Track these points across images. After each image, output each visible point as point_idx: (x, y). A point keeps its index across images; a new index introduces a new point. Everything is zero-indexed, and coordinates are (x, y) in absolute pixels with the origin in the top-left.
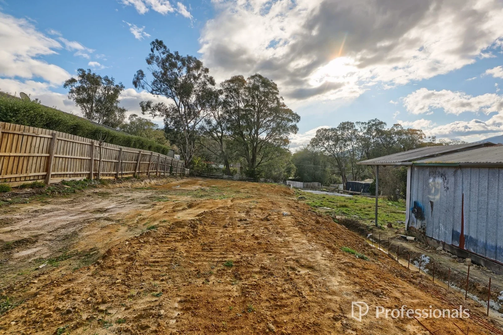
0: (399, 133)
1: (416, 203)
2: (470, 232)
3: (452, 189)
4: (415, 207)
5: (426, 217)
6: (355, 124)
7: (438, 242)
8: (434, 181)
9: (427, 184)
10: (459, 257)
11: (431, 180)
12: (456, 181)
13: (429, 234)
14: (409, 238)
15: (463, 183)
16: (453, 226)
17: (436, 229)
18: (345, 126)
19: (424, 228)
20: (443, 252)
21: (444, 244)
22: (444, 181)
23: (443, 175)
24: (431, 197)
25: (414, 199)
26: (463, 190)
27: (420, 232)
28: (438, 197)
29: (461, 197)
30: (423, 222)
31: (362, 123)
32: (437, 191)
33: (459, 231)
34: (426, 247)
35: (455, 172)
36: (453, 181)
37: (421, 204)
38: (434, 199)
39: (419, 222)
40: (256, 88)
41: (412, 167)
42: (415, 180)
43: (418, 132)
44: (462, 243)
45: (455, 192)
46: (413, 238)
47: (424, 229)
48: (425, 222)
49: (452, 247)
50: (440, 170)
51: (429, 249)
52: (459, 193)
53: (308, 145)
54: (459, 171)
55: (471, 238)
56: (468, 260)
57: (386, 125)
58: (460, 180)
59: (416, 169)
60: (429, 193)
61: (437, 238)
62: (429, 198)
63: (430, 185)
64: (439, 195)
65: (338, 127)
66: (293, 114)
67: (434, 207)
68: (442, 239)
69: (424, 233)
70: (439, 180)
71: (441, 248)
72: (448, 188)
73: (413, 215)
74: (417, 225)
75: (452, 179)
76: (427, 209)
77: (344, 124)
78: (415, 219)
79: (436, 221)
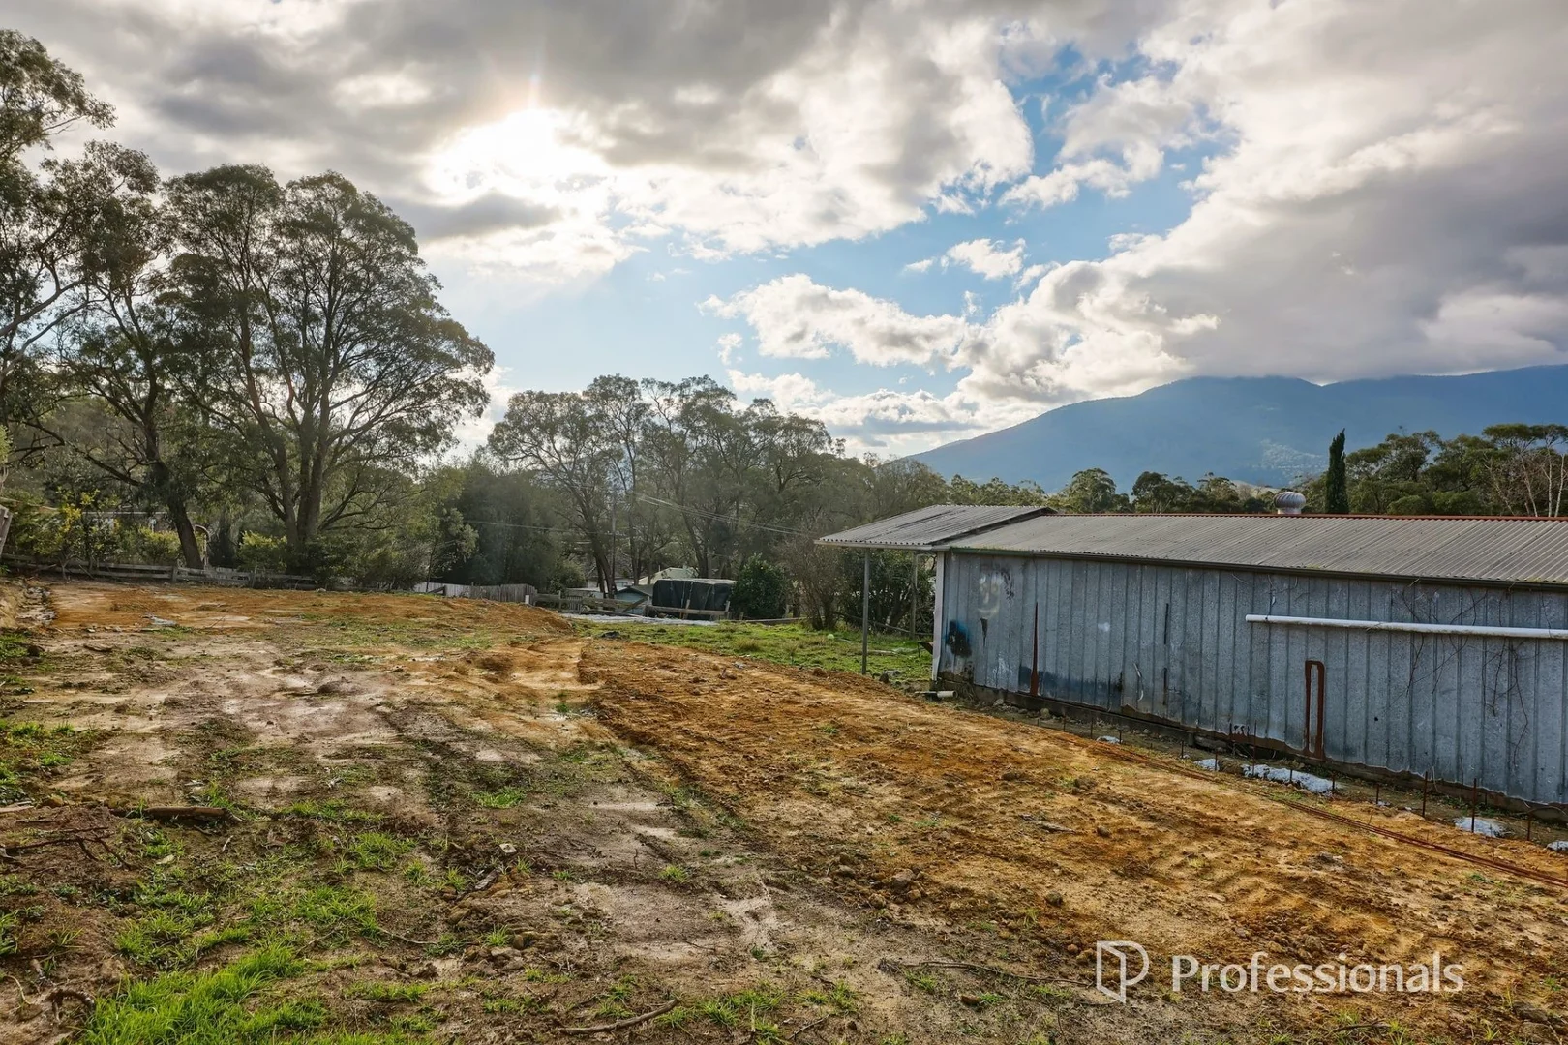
0: (769, 426)
1: (954, 625)
2: (1047, 665)
3: (1019, 595)
4: (951, 633)
5: (973, 650)
6: (640, 386)
7: (996, 691)
8: (988, 582)
9: (975, 587)
10: (1030, 710)
11: (983, 581)
12: (1026, 580)
13: (979, 681)
14: (942, 694)
15: (1036, 585)
16: (1021, 660)
17: (992, 668)
18: (608, 389)
19: (969, 671)
20: (1005, 707)
21: (1006, 693)
22: (1006, 581)
23: (1005, 572)
24: (983, 611)
25: (951, 617)
26: (1036, 597)
27: (963, 679)
28: (995, 611)
29: (1033, 610)
30: (968, 660)
31: (663, 386)
32: (993, 600)
33: (1030, 666)
34: (976, 703)
35: (1025, 566)
36: (1021, 581)
37: (963, 626)
38: (989, 614)
39: (960, 661)
40: (320, 224)
41: (947, 554)
42: (951, 581)
43: (815, 428)
44: (1034, 684)
45: (1024, 600)
46: (950, 693)
47: (970, 673)
48: (971, 658)
49: (1018, 696)
50: (999, 561)
51: (981, 706)
52: (1031, 602)
53: (482, 449)
54: (1031, 566)
55: (1048, 674)
56: (1045, 711)
57: (735, 398)
58: (1032, 578)
59: (953, 558)
60: (980, 604)
61: (994, 686)
62: (978, 613)
63: (981, 589)
64: (998, 607)
65: (585, 393)
66: (471, 342)
67: (989, 630)
68: (1002, 686)
69: (970, 680)
70: (998, 580)
71: (1000, 701)
72: (1012, 594)
73: (948, 649)
74: (957, 668)
75: (1018, 578)
76: (977, 634)
77: (604, 381)
78: (952, 657)
79: (992, 653)
